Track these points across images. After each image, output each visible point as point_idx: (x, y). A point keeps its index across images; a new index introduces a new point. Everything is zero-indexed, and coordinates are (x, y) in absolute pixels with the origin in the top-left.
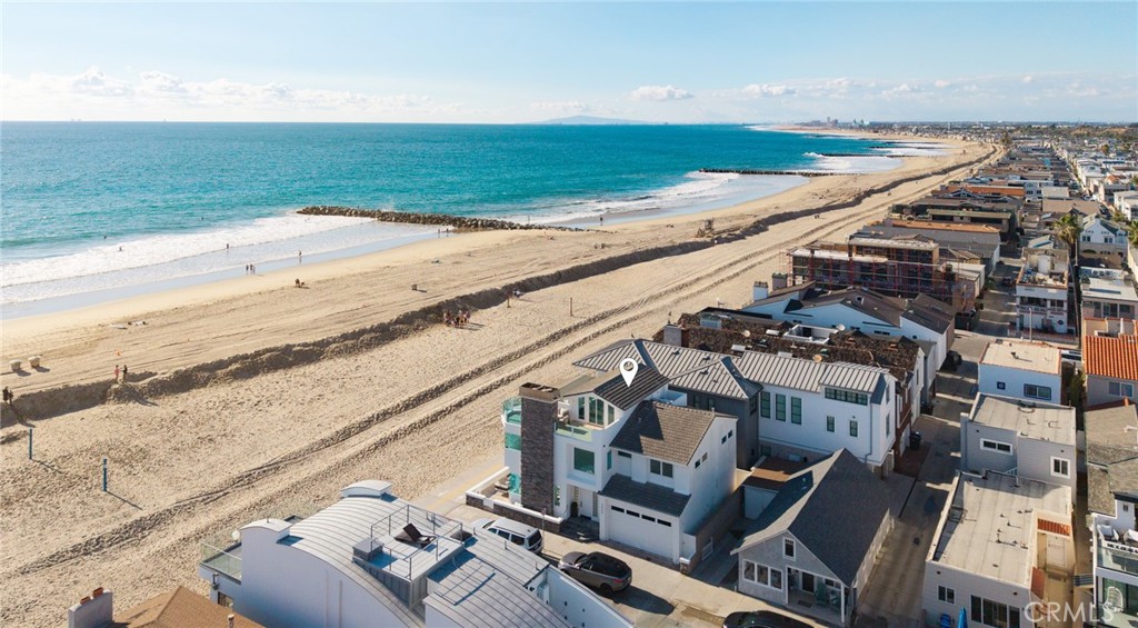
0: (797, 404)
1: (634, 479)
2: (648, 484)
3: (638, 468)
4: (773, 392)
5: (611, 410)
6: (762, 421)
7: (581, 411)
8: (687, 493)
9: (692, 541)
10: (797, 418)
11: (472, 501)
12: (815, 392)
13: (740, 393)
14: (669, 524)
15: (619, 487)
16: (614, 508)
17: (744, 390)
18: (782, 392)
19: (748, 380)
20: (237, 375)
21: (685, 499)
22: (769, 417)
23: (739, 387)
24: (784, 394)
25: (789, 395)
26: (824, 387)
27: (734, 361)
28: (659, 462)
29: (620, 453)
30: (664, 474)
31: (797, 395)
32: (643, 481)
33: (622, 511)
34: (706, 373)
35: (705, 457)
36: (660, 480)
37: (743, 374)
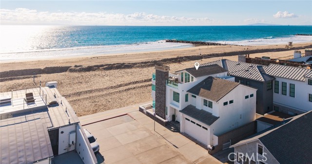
0: (292, 87)
1: (197, 107)
2: (202, 110)
3: (198, 102)
4: (280, 81)
5: (192, 78)
6: (275, 95)
7: (182, 78)
8: (218, 116)
9: (216, 139)
10: (292, 94)
11: (141, 110)
12: (302, 81)
13: (261, 79)
14: (207, 129)
15: (190, 111)
16: (186, 119)
17: (264, 78)
18: (285, 81)
19: (268, 75)
20: (105, 69)
21: (216, 118)
22: (278, 93)
23: (261, 76)
24: (285, 82)
25: (288, 82)
26: (307, 79)
27: (264, 68)
28: (207, 101)
29: (193, 96)
30: (209, 107)
31: (293, 82)
32: (200, 108)
33: (189, 120)
34: (248, 70)
35: (231, 102)
36: (207, 109)
37: (266, 72)
